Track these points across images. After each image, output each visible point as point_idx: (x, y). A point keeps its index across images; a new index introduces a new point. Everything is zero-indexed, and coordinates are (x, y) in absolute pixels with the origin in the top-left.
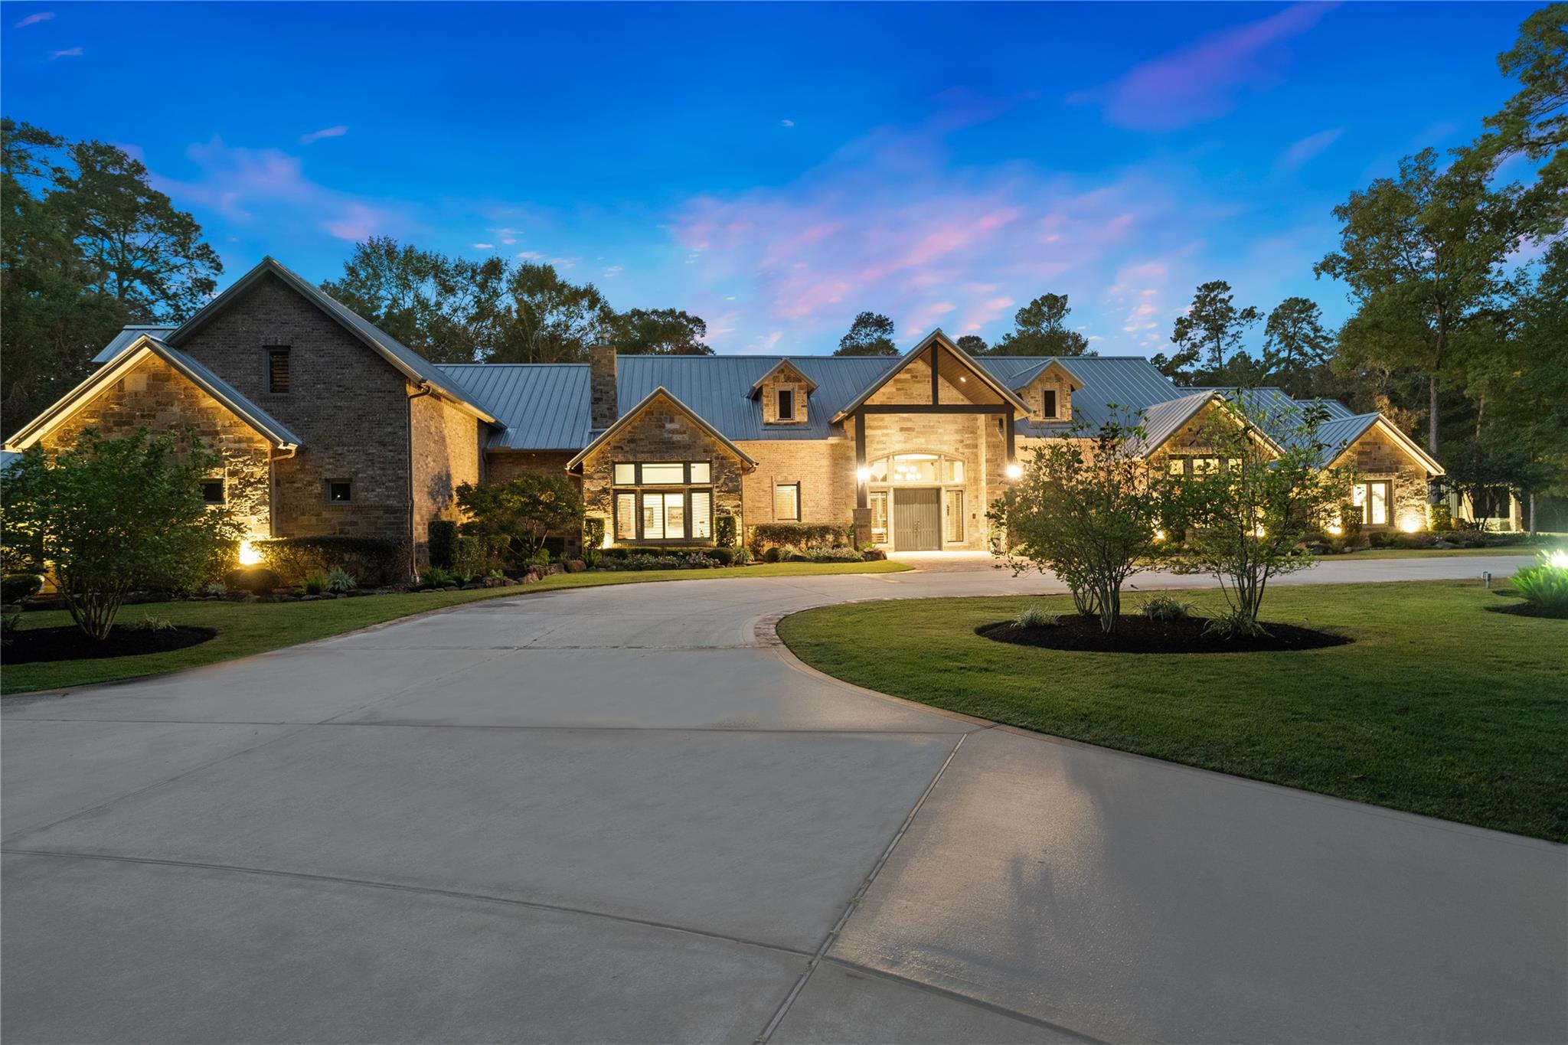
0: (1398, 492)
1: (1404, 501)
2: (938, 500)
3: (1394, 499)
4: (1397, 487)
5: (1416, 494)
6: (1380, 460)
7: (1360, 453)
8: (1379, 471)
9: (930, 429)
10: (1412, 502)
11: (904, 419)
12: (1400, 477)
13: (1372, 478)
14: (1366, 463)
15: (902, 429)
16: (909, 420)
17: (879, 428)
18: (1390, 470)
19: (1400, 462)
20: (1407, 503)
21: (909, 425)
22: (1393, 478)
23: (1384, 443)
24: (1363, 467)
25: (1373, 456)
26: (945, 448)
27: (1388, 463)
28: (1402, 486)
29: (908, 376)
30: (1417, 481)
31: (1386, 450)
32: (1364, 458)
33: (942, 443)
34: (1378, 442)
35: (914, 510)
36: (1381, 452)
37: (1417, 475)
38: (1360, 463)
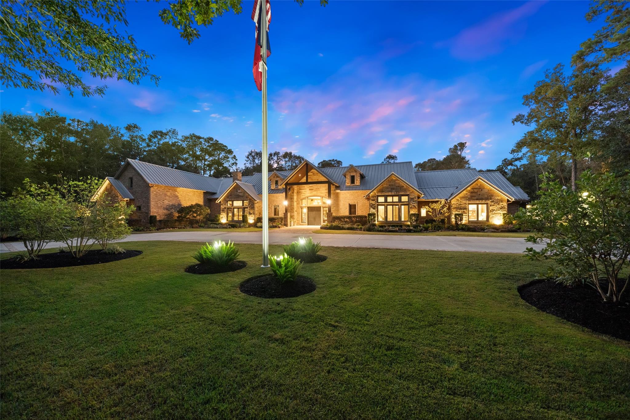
0: (491, 208)
1: (494, 212)
2: (320, 211)
3: (489, 211)
4: (491, 206)
5: (501, 209)
6: (482, 195)
7: (472, 193)
8: (482, 199)
9: (318, 189)
10: (499, 212)
11: (311, 186)
12: (492, 202)
13: (478, 202)
14: (475, 196)
15: (310, 190)
16: (312, 187)
17: (304, 189)
18: (487, 199)
19: (493, 196)
20: (496, 212)
21: (312, 188)
22: (489, 202)
23: (484, 188)
24: (473, 198)
25: (478, 193)
26: (322, 195)
27: (486, 196)
28: (493, 205)
29: (312, 174)
30: (501, 203)
31: (486, 191)
32: (474, 194)
33: (321, 193)
34: (481, 188)
35: (313, 214)
36: (483, 192)
37: (502, 201)
38: (472, 196)
